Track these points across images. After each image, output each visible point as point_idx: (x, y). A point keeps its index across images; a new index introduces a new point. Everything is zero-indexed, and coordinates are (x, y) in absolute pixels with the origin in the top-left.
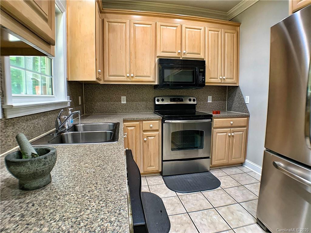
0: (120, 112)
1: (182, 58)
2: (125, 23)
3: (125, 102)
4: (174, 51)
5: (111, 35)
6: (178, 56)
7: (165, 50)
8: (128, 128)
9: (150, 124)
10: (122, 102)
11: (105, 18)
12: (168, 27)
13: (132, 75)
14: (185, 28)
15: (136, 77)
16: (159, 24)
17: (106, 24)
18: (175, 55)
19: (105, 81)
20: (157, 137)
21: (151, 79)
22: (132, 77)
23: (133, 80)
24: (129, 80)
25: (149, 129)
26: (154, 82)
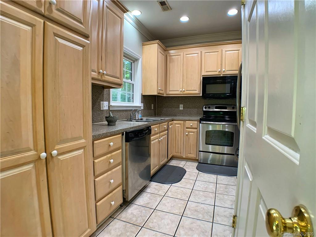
0: (178, 116)
1: (223, 75)
2: (180, 55)
3: (182, 109)
4: (216, 70)
5: (171, 64)
6: (220, 74)
7: (208, 70)
8: (176, 125)
9: (191, 123)
10: (180, 109)
11: (168, 54)
12: (210, 53)
13: (184, 90)
14: (224, 51)
15: (186, 91)
16: (203, 52)
17: (168, 58)
18: (217, 73)
19: (167, 94)
20: (196, 133)
21: (197, 92)
22: (184, 91)
23: (185, 93)
24: (182, 93)
25: (190, 127)
26: (200, 94)
